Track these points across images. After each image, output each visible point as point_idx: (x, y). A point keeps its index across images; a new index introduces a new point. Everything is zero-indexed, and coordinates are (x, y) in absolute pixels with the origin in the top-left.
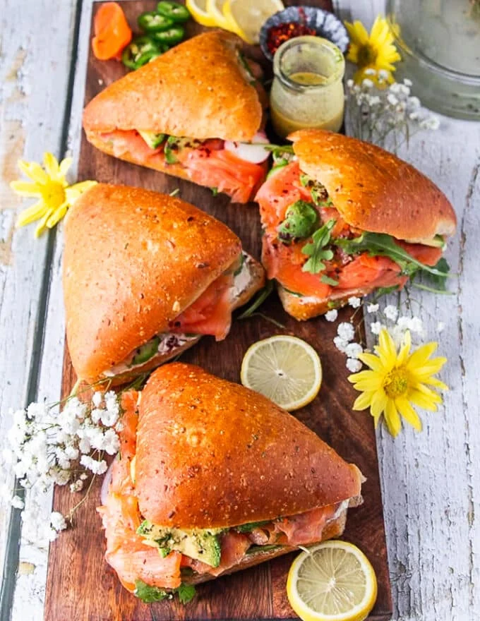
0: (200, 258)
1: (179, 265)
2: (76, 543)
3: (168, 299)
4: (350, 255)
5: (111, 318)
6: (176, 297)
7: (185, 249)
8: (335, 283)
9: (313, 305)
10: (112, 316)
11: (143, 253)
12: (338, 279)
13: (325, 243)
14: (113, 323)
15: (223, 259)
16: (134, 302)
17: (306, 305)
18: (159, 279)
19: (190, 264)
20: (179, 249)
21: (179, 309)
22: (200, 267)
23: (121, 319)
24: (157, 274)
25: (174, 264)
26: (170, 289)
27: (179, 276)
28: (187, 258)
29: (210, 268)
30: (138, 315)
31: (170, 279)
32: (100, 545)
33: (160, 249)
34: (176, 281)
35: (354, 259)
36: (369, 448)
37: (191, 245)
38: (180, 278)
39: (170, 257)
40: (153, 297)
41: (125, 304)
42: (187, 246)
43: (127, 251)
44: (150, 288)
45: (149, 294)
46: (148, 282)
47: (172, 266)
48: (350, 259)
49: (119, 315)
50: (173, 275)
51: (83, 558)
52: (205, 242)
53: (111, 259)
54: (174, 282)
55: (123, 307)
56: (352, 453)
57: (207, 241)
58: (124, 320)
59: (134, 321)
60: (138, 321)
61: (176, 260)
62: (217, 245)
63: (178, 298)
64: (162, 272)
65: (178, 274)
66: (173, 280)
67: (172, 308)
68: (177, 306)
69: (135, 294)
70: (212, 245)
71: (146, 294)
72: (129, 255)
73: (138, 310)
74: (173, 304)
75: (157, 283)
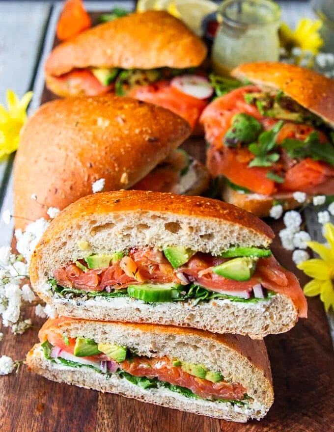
0: (149, 131)
1: (128, 136)
2: (7, 408)
3: (117, 169)
4: (295, 159)
5: (58, 187)
6: (125, 169)
7: (135, 124)
8: (280, 180)
9: (259, 202)
10: (59, 184)
11: (93, 127)
12: (284, 177)
13: (270, 147)
14: (60, 191)
15: (173, 136)
16: (82, 171)
17: (252, 202)
18: (108, 149)
19: (139, 137)
20: (129, 124)
21: (127, 182)
22: (150, 140)
23: (68, 188)
24: (107, 145)
25: (123, 136)
26: (119, 160)
27: (128, 147)
28: (137, 131)
29: (159, 144)
30: (86, 183)
31: (120, 150)
32: (32, 412)
33: (111, 124)
34: (125, 151)
35: (298, 162)
36: (322, 331)
37: (141, 120)
38: (130, 149)
39: (120, 130)
40: (101, 166)
41: (73, 174)
42: (137, 120)
43: (77, 128)
44: (99, 158)
45: (97, 164)
46: (97, 152)
47: (121, 138)
48: (295, 162)
49: (66, 183)
50: (123, 146)
51: (12, 423)
52: (155, 118)
53: (61, 136)
54: (123, 153)
55: (71, 176)
56: (304, 334)
57: (158, 118)
58: (71, 188)
59: (81, 190)
60: (85, 189)
61: (126, 132)
62: (167, 122)
63: (127, 169)
64: (111, 143)
65: (128, 145)
66: (122, 150)
67: (120, 179)
68: (125, 178)
69: (84, 164)
70: (163, 122)
71: (95, 163)
72: (80, 130)
73: (86, 179)
74: (121, 175)
75: (106, 153)
